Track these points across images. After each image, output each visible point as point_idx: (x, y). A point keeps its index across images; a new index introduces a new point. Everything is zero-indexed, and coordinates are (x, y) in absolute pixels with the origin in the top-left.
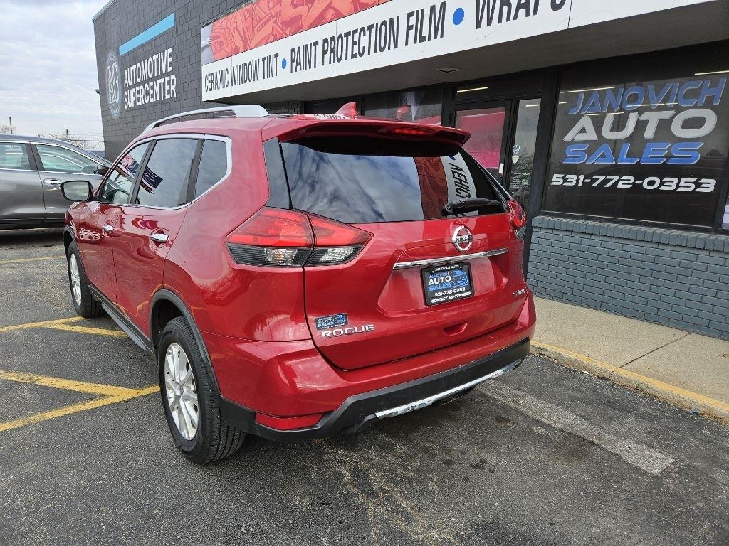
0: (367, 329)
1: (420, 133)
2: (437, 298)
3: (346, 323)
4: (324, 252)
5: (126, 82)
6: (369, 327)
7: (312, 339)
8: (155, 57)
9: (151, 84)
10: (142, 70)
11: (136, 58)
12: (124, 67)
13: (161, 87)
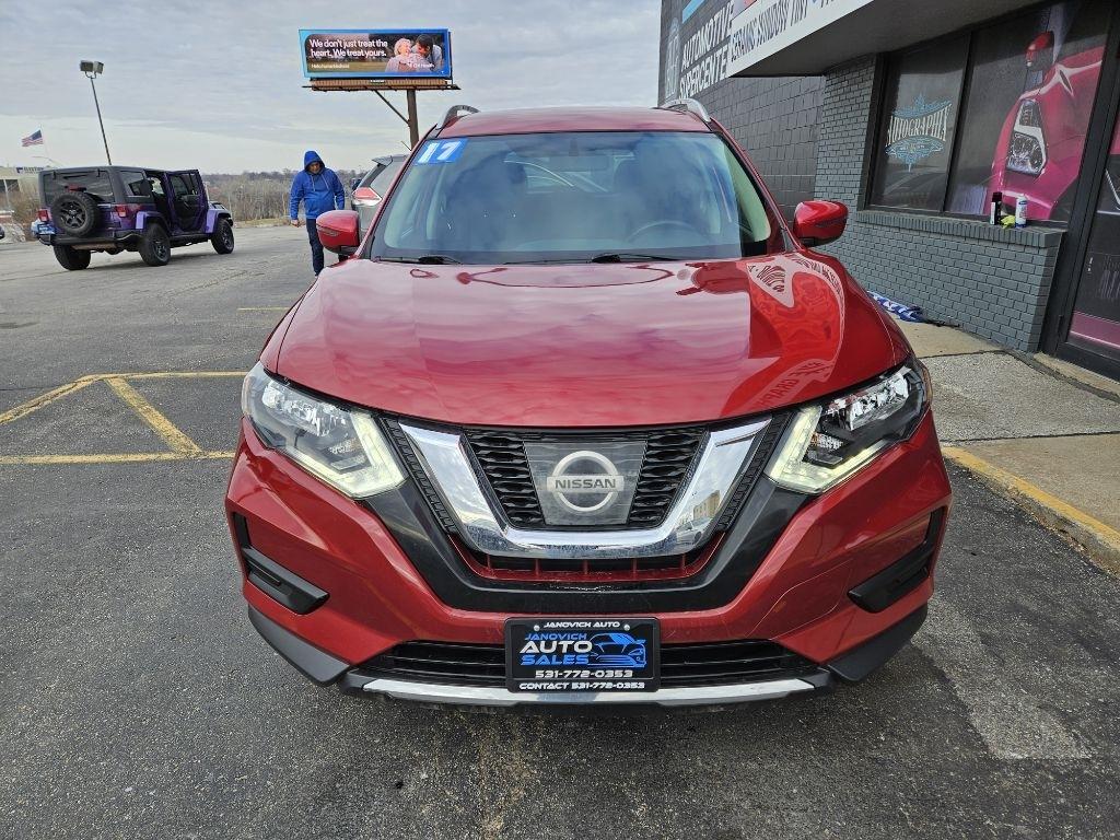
5: (684, 63)
8: (716, 17)
9: (708, 60)
10: (703, 41)
11: (696, 23)
12: (684, 40)
13: (718, 62)
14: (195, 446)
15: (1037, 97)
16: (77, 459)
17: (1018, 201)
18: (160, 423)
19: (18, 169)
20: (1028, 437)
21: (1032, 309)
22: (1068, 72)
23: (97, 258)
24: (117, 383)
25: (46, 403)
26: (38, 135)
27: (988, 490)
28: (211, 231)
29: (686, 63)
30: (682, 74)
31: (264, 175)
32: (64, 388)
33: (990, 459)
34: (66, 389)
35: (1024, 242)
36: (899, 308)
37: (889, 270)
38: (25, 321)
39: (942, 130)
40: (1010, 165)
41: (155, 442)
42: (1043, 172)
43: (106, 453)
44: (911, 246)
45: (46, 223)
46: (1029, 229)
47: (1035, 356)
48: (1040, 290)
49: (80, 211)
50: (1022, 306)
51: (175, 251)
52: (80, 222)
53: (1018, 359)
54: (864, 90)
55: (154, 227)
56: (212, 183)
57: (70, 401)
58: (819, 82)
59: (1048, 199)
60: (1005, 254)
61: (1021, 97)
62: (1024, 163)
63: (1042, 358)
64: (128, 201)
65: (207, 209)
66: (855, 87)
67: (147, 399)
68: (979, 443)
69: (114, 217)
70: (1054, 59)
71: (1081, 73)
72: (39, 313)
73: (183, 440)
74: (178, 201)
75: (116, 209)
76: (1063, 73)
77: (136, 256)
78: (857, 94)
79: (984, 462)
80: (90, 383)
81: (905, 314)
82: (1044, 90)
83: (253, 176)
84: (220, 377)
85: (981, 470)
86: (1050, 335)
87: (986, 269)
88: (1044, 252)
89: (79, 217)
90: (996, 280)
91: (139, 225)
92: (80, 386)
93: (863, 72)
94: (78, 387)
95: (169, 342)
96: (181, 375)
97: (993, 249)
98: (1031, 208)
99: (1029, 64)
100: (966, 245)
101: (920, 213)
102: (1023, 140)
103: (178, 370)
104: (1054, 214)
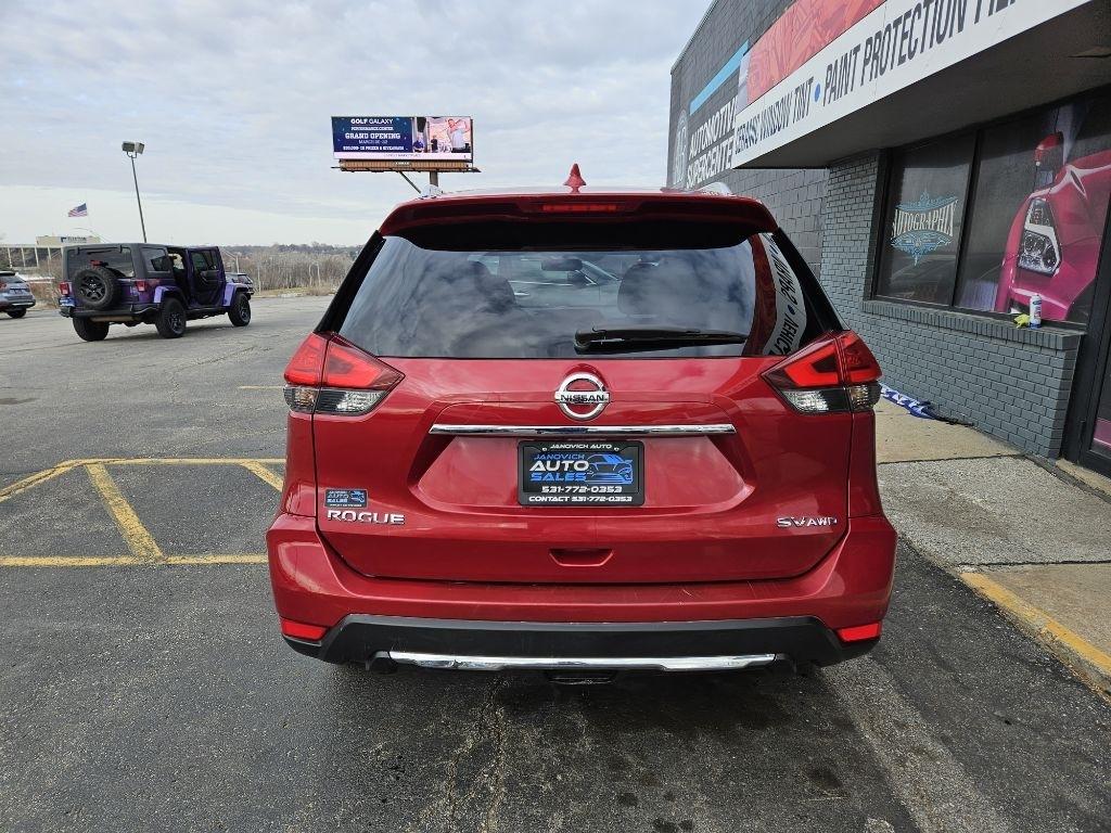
0: (392, 520)
1: (612, 208)
2: (545, 494)
3: (364, 505)
4: (340, 397)
5: (691, 151)
6: (396, 518)
7: (316, 517)
8: (722, 110)
9: (714, 150)
10: (709, 131)
11: (704, 115)
12: (692, 130)
13: (724, 153)
14: (157, 549)
15: (1047, 196)
16: (30, 561)
17: (1032, 301)
18: (127, 519)
19: (62, 239)
20: (1057, 563)
21: (1052, 413)
22: (1080, 173)
23: (116, 330)
24: (96, 469)
25: (17, 492)
26: (83, 208)
27: (1017, 632)
28: (228, 304)
29: (693, 152)
30: (690, 161)
31: (293, 247)
32: (42, 474)
33: (1018, 591)
34: (44, 476)
35: (1039, 343)
36: (910, 402)
37: (897, 362)
38: (26, 397)
39: (948, 225)
40: (1021, 263)
41: (116, 542)
42: (1057, 271)
43: (62, 555)
44: (920, 339)
45: (67, 296)
46: (1046, 330)
47: (1058, 463)
48: (1060, 393)
49: (100, 285)
50: (1040, 409)
51: (190, 324)
52: (99, 295)
53: (1039, 465)
54: (868, 184)
55: (171, 301)
56: (244, 254)
57: (42, 490)
58: (822, 174)
59: (1064, 299)
60: (1020, 353)
61: (1032, 195)
62: (1036, 262)
63: (1063, 464)
64: (147, 276)
65: (224, 284)
66: (858, 181)
67: (122, 489)
68: (1004, 569)
69: (134, 290)
70: (1064, 160)
71: (1092, 175)
72: (40, 388)
73: (146, 540)
74: (197, 277)
75: (136, 284)
76: (1073, 174)
77: (152, 328)
78: (860, 187)
79: (1013, 596)
80: (69, 469)
81: (915, 409)
82: (1055, 190)
83: (282, 248)
84: (202, 465)
85: (1009, 606)
86: (1072, 441)
87: (1000, 368)
88: (1063, 355)
89: (99, 290)
90: (1012, 380)
91: (157, 299)
92: (58, 472)
93: (867, 166)
94: (55, 473)
95: (160, 424)
96: (163, 461)
97: (1007, 349)
98: (1045, 308)
99: (1038, 164)
100: (978, 342)
101: (929, 306)
102: (1035, 239)
103: (162, 456)
104: (1071, 314)
